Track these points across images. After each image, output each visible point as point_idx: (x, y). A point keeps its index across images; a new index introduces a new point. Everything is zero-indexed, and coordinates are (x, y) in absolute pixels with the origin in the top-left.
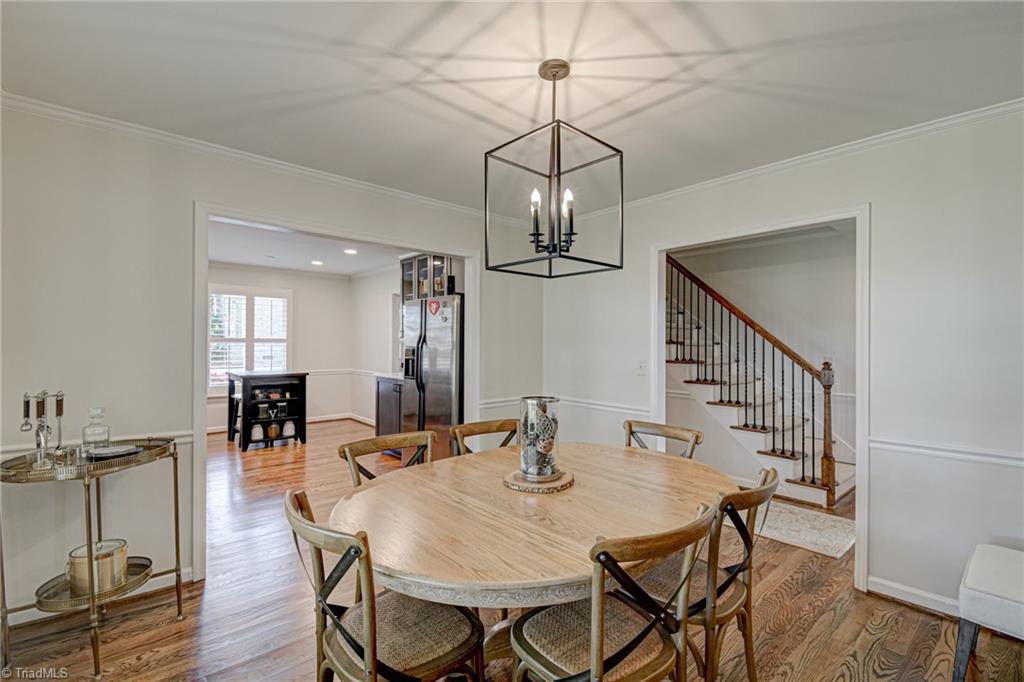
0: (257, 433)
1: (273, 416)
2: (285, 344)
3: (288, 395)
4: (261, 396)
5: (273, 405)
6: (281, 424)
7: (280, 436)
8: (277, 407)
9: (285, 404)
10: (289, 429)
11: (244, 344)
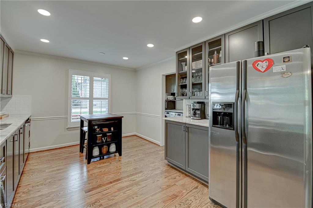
0: (96, 152)
1: (104, 141)
2: (107, 100)
3: (112, 129)
4: (98, 130)
5: (104, 135)
6: (109, 146)
7: (108, 153)
8: (106, 136)
9: (111, 134)
10: (113, 148)
11: (88, 100)
